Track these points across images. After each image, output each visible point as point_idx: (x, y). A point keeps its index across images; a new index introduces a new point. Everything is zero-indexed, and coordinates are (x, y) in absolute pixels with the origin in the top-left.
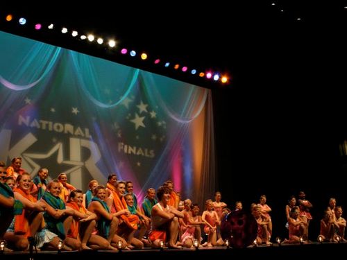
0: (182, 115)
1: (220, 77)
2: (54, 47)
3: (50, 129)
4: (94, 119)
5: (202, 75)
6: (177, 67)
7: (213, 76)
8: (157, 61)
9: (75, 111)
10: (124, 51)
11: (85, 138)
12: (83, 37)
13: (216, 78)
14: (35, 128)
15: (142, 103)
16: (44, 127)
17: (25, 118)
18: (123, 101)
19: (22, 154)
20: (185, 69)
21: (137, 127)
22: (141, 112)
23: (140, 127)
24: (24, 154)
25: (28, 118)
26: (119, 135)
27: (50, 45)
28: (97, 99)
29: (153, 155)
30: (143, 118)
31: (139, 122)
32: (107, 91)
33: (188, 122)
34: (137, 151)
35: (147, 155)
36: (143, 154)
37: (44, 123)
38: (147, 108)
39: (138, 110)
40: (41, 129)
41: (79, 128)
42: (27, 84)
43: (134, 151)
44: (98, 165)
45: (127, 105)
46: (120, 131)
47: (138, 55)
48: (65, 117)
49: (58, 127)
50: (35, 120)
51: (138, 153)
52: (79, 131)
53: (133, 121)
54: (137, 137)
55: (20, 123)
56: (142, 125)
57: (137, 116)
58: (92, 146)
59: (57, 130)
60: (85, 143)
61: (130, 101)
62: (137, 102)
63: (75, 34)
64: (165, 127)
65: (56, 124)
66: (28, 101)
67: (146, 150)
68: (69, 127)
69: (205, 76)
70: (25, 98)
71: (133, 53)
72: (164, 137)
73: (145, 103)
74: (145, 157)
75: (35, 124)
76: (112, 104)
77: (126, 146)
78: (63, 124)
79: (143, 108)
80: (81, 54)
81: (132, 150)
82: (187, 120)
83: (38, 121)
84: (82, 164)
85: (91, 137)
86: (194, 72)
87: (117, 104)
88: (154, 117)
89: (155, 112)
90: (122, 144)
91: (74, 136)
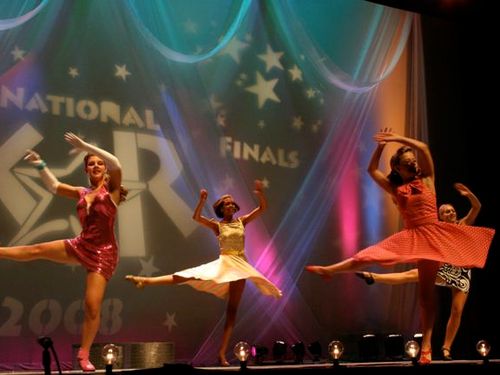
0: (357, 73)
3: (70, 113)
4: (163, 88)
9: (122, 72)
11: (145, 130)
14: (38, 112)
15: (269, 50)
16: (56, 111)
17: (15, 93)
18: (225, 46)
19: (12, 170)
21: (261, 102)
22: (268, 69)
23: (269, 102)
24: (16, 170)
25: (21, 91)
26: (221, 122)
28: (169, 45)
29: (295, 164)
30: (273, 83)
31: (265, 91)
32: (192, 27)
34: (260, 155)
35: (282, 163)
36: (274, 162)
37: (57, 100)
38: (282, 61)
39: (261, 66)
40: (50, 114)
41: (132, 110)
42: (15, 16)
43: (255, 155)
44: (176, 187)
45: (236, 57)
46: (223, 112)
48: (102, 87)
49: (87, 109)
50: (37, 95)
51: (264, 159)
52: (132, 116)
53: (252, 89)
54: (262, 124)
55: (5, 104)
56: (274, 97)
57: (260, 78)
58: (163, 147)
59: (83, 115)
60: (147, 141)
61: (244, 46)
62: (258, 47)
64: (322, 101)
65: (82, 104)
66: (18, 54)
67: (281, 153)
68: (110, 109)
70: (12, 47)
72: (320, 122)
73: (276, 49)
74: (277, 165)
75: (36, 103)
76: (203, 53)
77: (237, 145)
78: (98, 102)
79: (272, 60)
81: (250, 152)
82: (369, 84)
83: (43, 97)
84: (142, 186)
85: (158, 127)
88: (298, 80)
89: (299, 67)
90: (229, 139)
91: (122, 127)
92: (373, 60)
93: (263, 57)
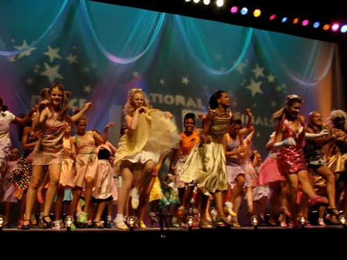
0: (305, 76)
2: (157, 13)
3: (161, 101)
4: (206, 88)
5: (326, 27)
6: (296, 21)
7: (340, 27)
8: (272, 17)
9: (185, 81)
10: (234, 10)
11: (197, 109)
13: (344, 29)
15: (257, 67)
16: (154, 101)
18: (237, 66)
20: (305, 23)
21: (253, 94)
22: (257, 76)
23: (257, 94)
26: (235, 104)
27: (154, 12)
28: (208, 65)
29: (273, 124)
30: (259, 84)
31: (255, 88)
32: (218, 57)
33: (315, 84)
34: (255, 121)
35: (267, 124)
36: (262, 124)
37: (154, 96)
38: (266, 72)
39: (253, 75)
41: (191, 99)
42: (133, 56)
45: (241, 71)
46: (235, 100)
47: (250, 12)
48: (177, 89)
49: (169, 100)
51: (257, 123)
52: (191, 102)
53: (249, 87)
54: (255, 105)
56: (260, 91)
57: (253, 82)
59: (167, 102)
61: (244, 65)
62: (252, 66)
64: (286, 92)
65: (167, 97)
66: (136, 74)
67: (266, 119)
68: (180, 99)
69: (330, 29)
70: (132, 72)
71: (245, 11)
73: (261, 67)
74: (264, 126)
76: (226, 70)
77: (243, 116)
78: (174, 96)
79: (259, 72)
80: (187, 18)
82: (312, 81)
83: (148, 94)
85: (204, 108)
86: (316, 25)
87: (231, 70)
88: (272, 82)
89: (273, 75)
90: (239, 113)
91: (186, 108)
93: (254, 71)
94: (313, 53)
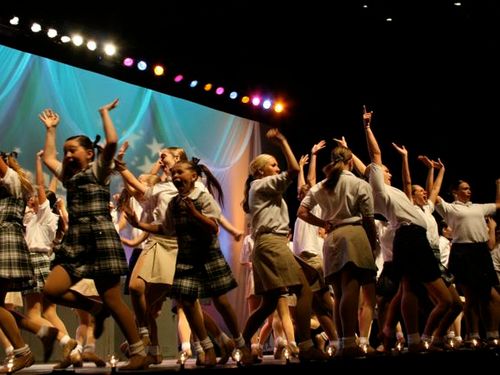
0: (216, 159)
1: (273, 104)
5: (245, 100)
6: (208, 87)
7: (262, 102)
8: (179, 79)
10: (128, 62)
12: (65, 39)
13: (267, 105)
15: (155, 140)
20: (220, 91)
22: (153, 154)
27: (13, 50)
33: (223, 170)
39: (149, 152)
45: (132, 145)
47: (150, 68)
53: (141, 168)
57: (147, 160)
61: (138, 138)
62: (148, 140)
63: (52, 33)
69: (250, 103)
71: (142, 65)
73: (159, 142)
79: (156, 148)
80: (63, 65)
82: (223, 166)
86: (234, 95)
92: (228, 148)
93: (149, 146)
94: (227, 131)
